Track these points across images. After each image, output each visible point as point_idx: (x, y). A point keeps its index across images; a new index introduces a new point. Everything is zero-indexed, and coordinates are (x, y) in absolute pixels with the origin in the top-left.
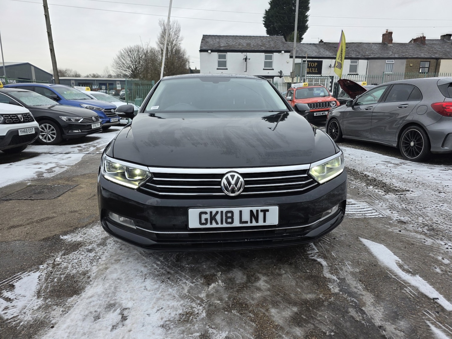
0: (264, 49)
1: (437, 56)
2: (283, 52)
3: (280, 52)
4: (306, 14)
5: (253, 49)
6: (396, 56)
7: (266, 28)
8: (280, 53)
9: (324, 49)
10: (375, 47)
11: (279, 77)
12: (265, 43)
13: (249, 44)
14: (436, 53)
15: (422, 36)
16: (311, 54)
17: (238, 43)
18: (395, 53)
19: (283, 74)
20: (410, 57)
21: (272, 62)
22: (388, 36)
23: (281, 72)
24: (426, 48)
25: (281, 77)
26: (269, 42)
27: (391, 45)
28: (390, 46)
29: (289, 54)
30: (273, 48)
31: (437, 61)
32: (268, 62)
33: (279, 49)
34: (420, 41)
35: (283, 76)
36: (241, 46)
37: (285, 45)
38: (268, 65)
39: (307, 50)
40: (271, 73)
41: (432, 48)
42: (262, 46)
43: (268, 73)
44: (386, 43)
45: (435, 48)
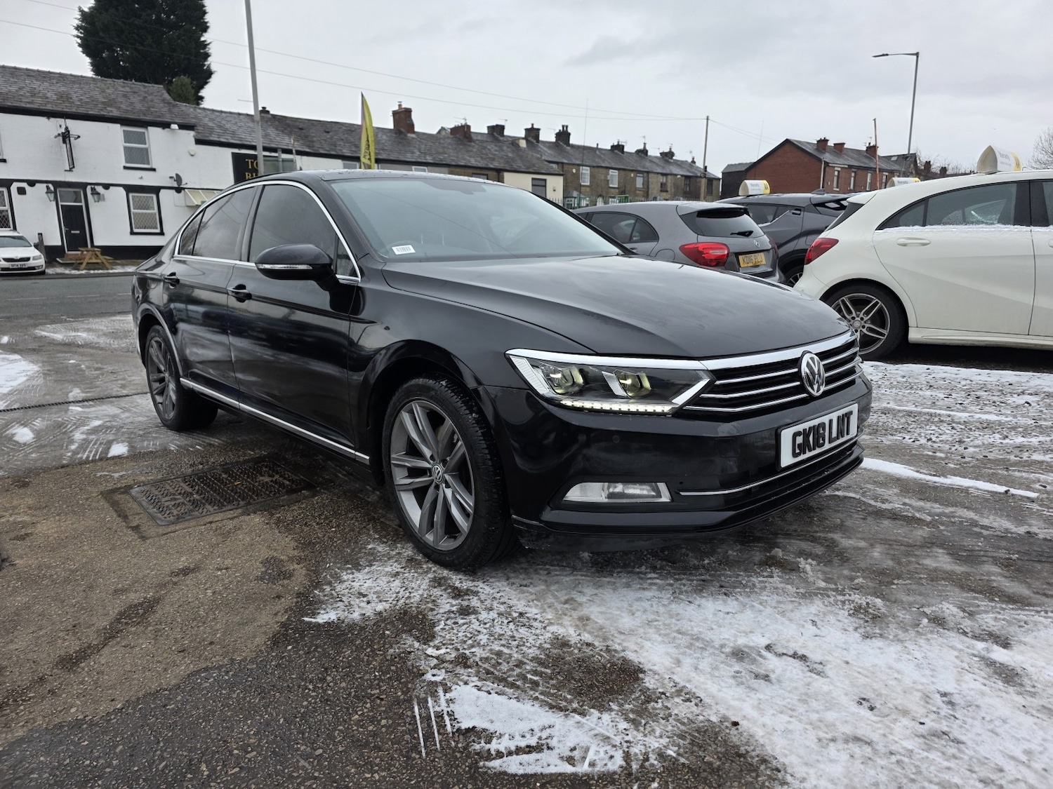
0: (115, 113)
1: (495, 165)
2: (175, 126)
3: (165, 125)
4: (202, 39)
5: (82, 110)
6: (429, 159)
7: (88, 55)
8: (167, 129)
9: (277, 129)
10: (384, 137)
11: (174, 191)
12: (113, 96)
13: (64, 97)
14: (493, 159)
15: (463, 123)
16: (249, 138)
17: (28, 89)
18: (425, 154)
19: (184, 182)
20: (453, 163)
21: (146, 150)
22: (403, 117)
23: (178, 179)
24: (475, 148)
25: (179, 190)
26: (125, 96)
27: (413, 136)
28: (413, 138)
29: (192, 133)
30: (145, 115)
31: (499, 175)
32: (136, 148)
33: (160, 117)
34: (462, 133)
35: (184, 189)
36: (41, 97)
37: (175, 110)
38: (138, 158)
39: (234, 128)
40: (148, 179)
41: (485, 148)
42: (108, 106)
43: (141, 178)
44: (402, 130)
45: (489, 150)
